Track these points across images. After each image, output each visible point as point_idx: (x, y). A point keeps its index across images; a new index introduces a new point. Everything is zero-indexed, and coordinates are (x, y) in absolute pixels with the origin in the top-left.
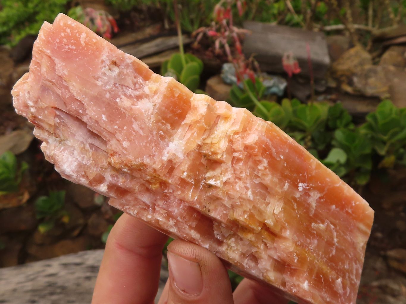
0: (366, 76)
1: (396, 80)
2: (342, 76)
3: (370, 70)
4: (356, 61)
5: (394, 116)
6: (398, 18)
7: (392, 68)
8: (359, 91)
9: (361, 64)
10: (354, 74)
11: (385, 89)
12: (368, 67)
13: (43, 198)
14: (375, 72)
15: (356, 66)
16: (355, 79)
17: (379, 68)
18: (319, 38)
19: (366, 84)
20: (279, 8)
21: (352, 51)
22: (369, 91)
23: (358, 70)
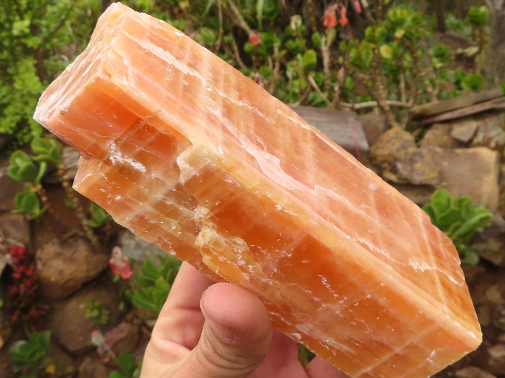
0: (411, 161)
1: (445, 164)
2: (383, 162)
3: (415, 154)
4: (397, 145)
5: (453, 207)
6: (436, 92)
7: (439, 150)
8: (405, 179)
9: (404, 147)
10: (396, 159)
11: (435, 175)
12: (412, 149)
13: (21, 343)
14: (421, 156)
15: (398, 150)
16: (399, 166)
17: (424, 151)
18: (352, 119)
19: (413, 171)
20: (300, 86)
21: (391, 133)
22: (417, 179)
23: (401, 154)
